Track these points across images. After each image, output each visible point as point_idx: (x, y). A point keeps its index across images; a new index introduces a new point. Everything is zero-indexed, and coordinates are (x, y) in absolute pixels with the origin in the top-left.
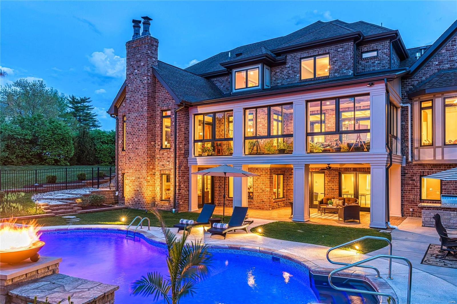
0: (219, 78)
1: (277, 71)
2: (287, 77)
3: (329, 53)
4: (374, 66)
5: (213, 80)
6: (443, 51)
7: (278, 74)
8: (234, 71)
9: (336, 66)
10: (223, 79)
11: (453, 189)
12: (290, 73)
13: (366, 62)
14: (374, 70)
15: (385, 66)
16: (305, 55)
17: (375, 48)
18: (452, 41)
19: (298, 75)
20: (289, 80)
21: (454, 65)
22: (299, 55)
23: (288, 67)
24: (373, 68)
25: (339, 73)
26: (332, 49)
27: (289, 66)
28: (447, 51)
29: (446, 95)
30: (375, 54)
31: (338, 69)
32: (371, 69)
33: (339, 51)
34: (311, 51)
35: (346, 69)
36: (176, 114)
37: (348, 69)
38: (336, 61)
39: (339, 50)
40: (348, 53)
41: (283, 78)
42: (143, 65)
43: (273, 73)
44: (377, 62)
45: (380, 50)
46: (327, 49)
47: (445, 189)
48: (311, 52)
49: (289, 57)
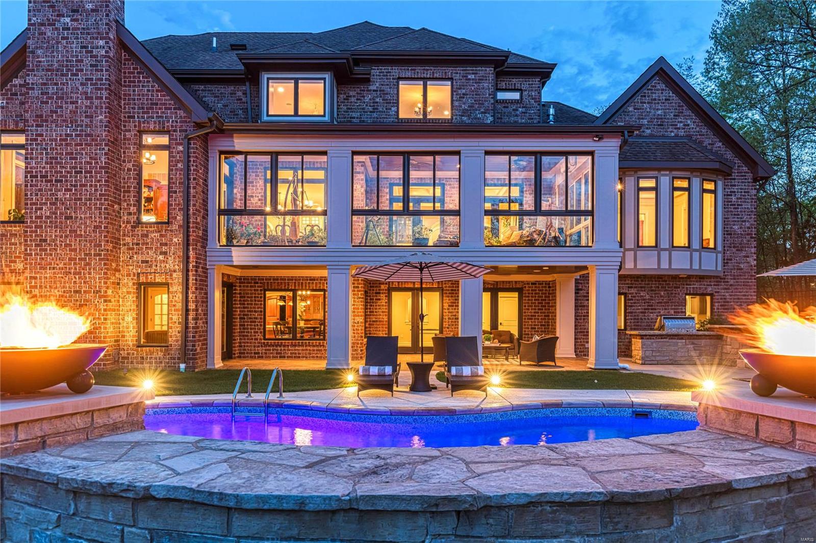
0: (209, 87)
1: (351, 93)
2: (371, 109)
3: (451, 79)
4: (517, 115)
5: (196, 87)
6: (631, 109)
7: (353, 99)
8: (265, 76)
9: (464, 104)
10: (223, 90)
11: (642, 312)
12: (377, 103)
13: (504, 107)
14: (516, 122)
15: (532, 119)
16: (408, 74)
17: (518, 86)
18: (642, 96)
19: (393, 109)
20: (375, 115)
21: (644, 132)
22: (395, 71)
23: (374, 91)
24: (515, 119)
25: (469, 116)
26: (457, 72)
27: (375, 88)
28: (635, 109)
30: (516, 96)
31: (467, 110)
32: (512, 119)
33: (470, 79)
34: (419, 69)
35: (482, 113)
37: (485, 113)
38: (463, 94)
39: (469, 77)
40: (486, 85)
41: (363, 109)
43: (341, 96)
44: (520, 109)
45: (526, 90)
46: (449, 71)
47: (632, 313)
48: (419, 71)
49: (375, 71)
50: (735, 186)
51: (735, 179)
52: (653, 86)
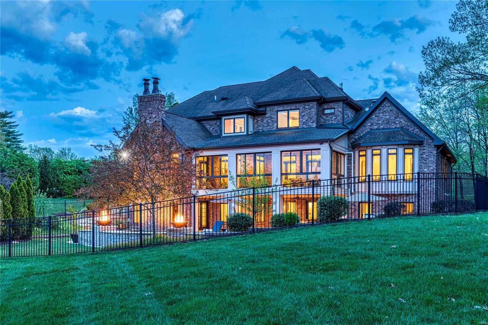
0: (208, 122)
1: (259, 119)
2: (266, 125)
3: (299, 109)
4: (332, 120)
5: (203, 122)
6: (374, 117)
7: (260, 122)
8: (223, 118)
9: (304, 119)
10: (212, 123)
12: (269, 122)
13: (327, 117)
14: (332, 123)
15: (339, 121)
16: (281, 109)
17: (333, 107)
18: (379, 110)
19: (275, 124)
20: (268, 128)
21: (380, 127)
22: (276, 108)
23: (268, 117)
24: (332, 122)
25: (306, 125)
26: (301, 106)
27: (268, 116)
28: (376, 116)
29: (373, 148)
30: (333, 111)
31: (305, 122)
32: (330, 122)
33: (306, 108)
34: (285, 106)
35: (312, 123)
36: (183, 156)
37: (313, 123)
38: (304, 115)
39: (306, 107)
40: (313, 110)
41: (264, 125)
42: (155, 117)
43: (255, 121)
44: (334, 117)
45: (336, 108)
46: (298, 106)
48: (286, 107)
49: (268, 109)
50: (425, 149)
51: (425, 146)
52: (384, 105)
